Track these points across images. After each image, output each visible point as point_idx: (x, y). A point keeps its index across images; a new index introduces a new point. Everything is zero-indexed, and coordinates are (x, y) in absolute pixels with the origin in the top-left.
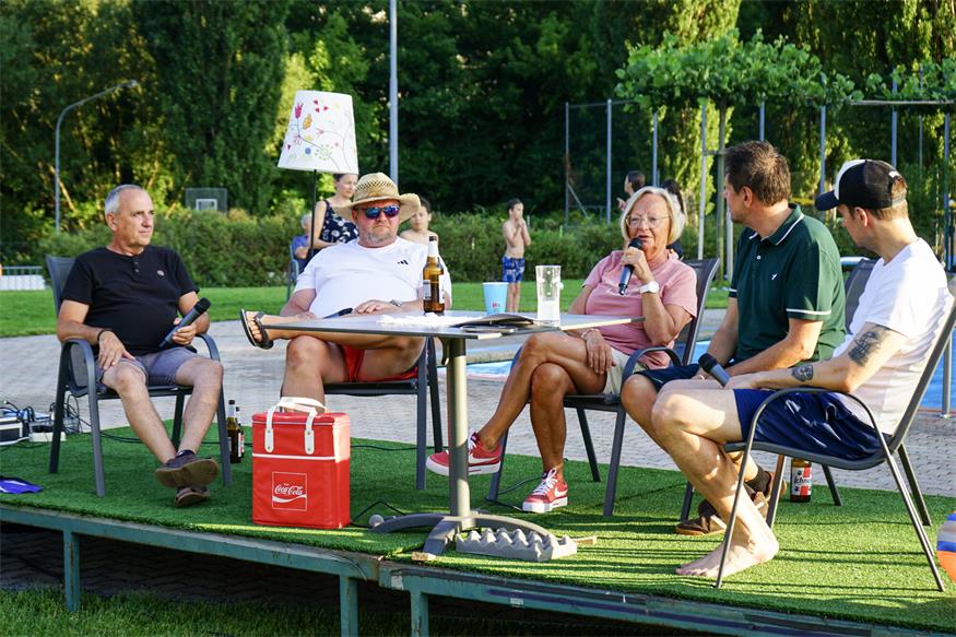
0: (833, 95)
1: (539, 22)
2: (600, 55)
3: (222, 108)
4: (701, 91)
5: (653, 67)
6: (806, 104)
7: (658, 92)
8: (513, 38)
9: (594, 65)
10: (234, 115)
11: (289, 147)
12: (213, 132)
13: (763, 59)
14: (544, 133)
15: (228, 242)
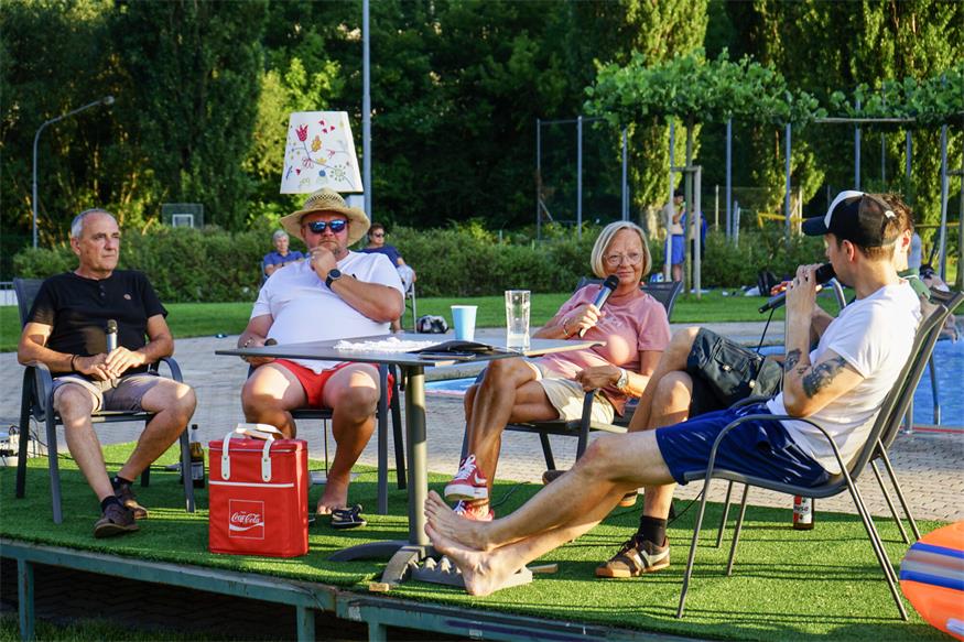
0: (797, 112)
1: (511, 40)
2: (571, 72)
3: (198, 124)
4: (668, 109)
5: (621, 85)
6: (771, 121)
7: (626, 110)
8: (485, 56)
9: (564, 82)
10: (210, 130)
11: (299, 171)
12: (189, 148)
13: (728, 77)
14: (516, 150)
15: (203, 258)
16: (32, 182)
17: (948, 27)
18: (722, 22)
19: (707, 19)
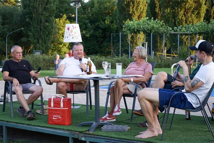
0: (167, 31)
1: (105, 17)
2: (118, 24)
3: (41, 34)
4: (140, 30)
5: (131, 25)
6: (162, 33)
7: (132, 30)
8: (100, 20)
9: (117, 26)
10: (43, 35)
11: (68, 37)
12: (39, 39)
13: (153, 24)
14: (106, 40)
15: (42, 61)
16: (6, 46)
17: (196, 15)
18: (149, 14)
19: (146, 13)
